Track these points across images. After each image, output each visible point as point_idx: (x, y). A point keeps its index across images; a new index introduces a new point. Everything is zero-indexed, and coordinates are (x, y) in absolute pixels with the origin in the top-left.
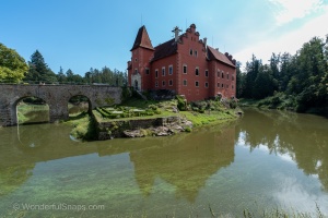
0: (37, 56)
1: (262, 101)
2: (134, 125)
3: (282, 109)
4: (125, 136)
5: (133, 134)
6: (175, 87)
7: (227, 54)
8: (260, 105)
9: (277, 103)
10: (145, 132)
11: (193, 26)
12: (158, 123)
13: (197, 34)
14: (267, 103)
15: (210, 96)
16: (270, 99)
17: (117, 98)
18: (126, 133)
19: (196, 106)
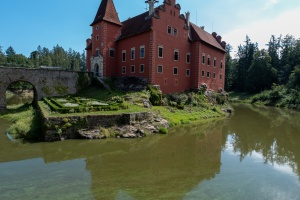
1: (257, 96)
2: (92, 123)
3: (282, 106)
4: (80, 137)
6: (147, 74)
7: (214, 34)
8: (255, 100)
9: (275, 99)
10: (107, 132)
12: (124, 120)
13: (178, 7)
14: (263, 99)
15: (192, 87)
16: (267, 93)
17: (72, 87)
18: (82, 132)
19: (173, 100)
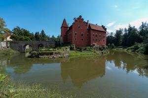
0: (43, 31)
3: (138, 52)
4: (39, 57)
5: (41, 57)
8: (128, 49)
10: (46, 56)
11: (81, 16)
13: (83, 19)
14: (131, 49)
16: (133, 47)
18: (40, 56)
19: (79, 48)
